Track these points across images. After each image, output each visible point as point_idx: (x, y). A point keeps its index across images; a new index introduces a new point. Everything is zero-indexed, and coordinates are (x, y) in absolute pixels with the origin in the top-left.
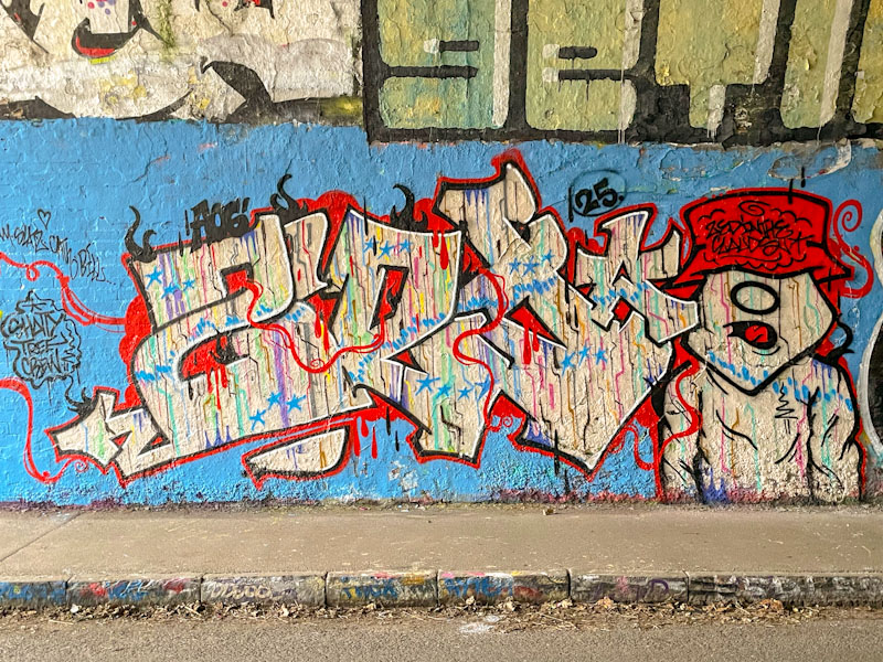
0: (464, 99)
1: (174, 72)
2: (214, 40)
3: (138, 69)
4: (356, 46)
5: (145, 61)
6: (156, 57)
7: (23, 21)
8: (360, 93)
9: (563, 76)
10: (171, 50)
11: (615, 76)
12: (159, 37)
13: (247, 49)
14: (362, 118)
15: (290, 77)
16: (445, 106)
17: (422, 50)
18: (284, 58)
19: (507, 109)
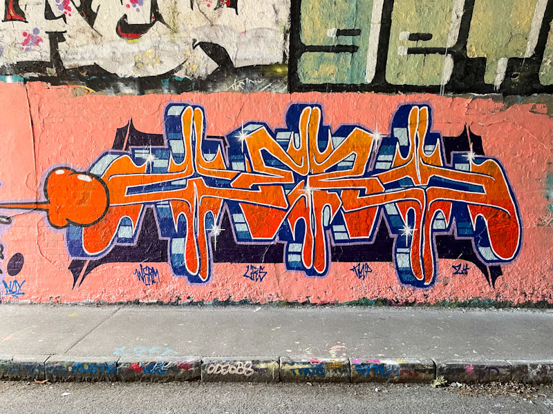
0: (349, 66)
1: (176, 48)
2: (202, 28)
3: (155, 46)
4: (286, 32)
5: (159, 42)
6: (166, 39)
7: (87, 16)
8: (287, 62)
9: (411, 51)
10: (175, 34)
11: (442, 51)
12: (168, 27)
13: (221, 34)
14: (287, 77)
15: (245, 52)
16: (337, 70)
17: (326, 35)
18: (242, 40)
19: (374, 72)
